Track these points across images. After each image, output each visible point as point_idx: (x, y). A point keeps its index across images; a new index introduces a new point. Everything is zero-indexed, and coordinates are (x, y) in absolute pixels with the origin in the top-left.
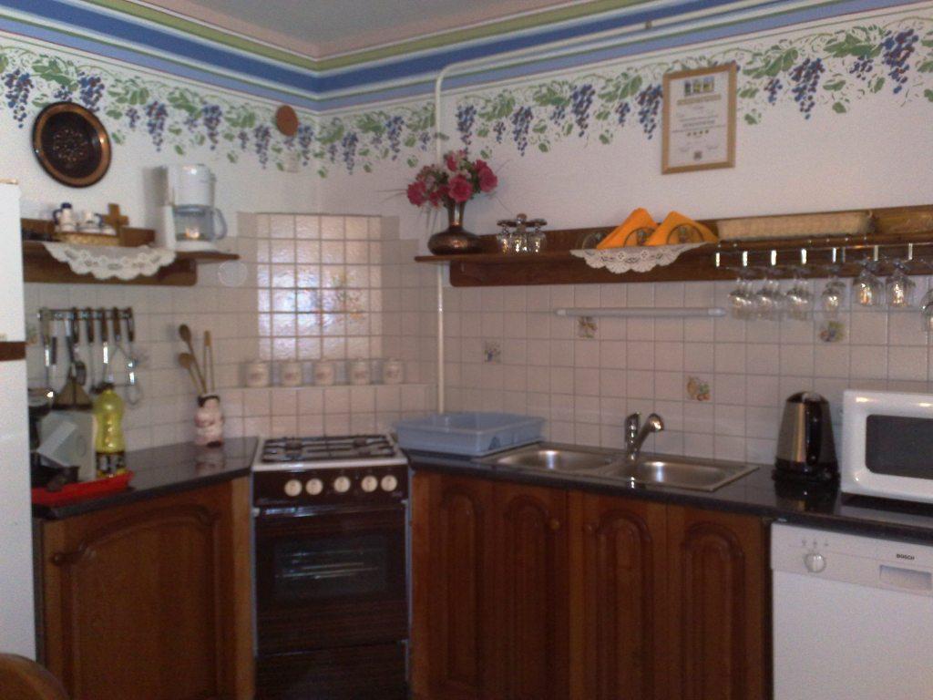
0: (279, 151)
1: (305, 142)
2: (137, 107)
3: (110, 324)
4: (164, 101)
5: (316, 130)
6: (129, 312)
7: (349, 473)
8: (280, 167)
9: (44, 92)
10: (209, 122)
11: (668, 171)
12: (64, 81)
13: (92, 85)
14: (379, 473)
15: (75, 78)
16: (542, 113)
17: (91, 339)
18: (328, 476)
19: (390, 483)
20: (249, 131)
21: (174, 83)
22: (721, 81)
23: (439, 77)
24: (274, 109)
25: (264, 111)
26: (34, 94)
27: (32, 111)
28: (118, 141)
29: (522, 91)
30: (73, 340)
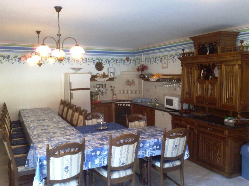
0: (126, 63)
1: (130, 61)
2: (107, 61)
3: (103, 86)
4: (110, 60)
5: (132, 60)
6: (105, 84)
7: (125, 104)
8: (126, 65)
9: (97, 61)
10: (116, 61)
11: (163, 68)
12: (99, 60)
13: (102, 59)
14: (128, 104)
15: (100, 59)
16: (152, 59)
17: (101, 87)
18: (122, 104)
19: (129, 105)
20: (122, 61)
21: (112, 57)
22: (167, 57)
23: (143, 54)
24: (126, 58)
25: (124, 58)
26: (96, 62)
27: (95, 63)
28: (105, 65)
29: (151, 56)
30: (99, 87)
